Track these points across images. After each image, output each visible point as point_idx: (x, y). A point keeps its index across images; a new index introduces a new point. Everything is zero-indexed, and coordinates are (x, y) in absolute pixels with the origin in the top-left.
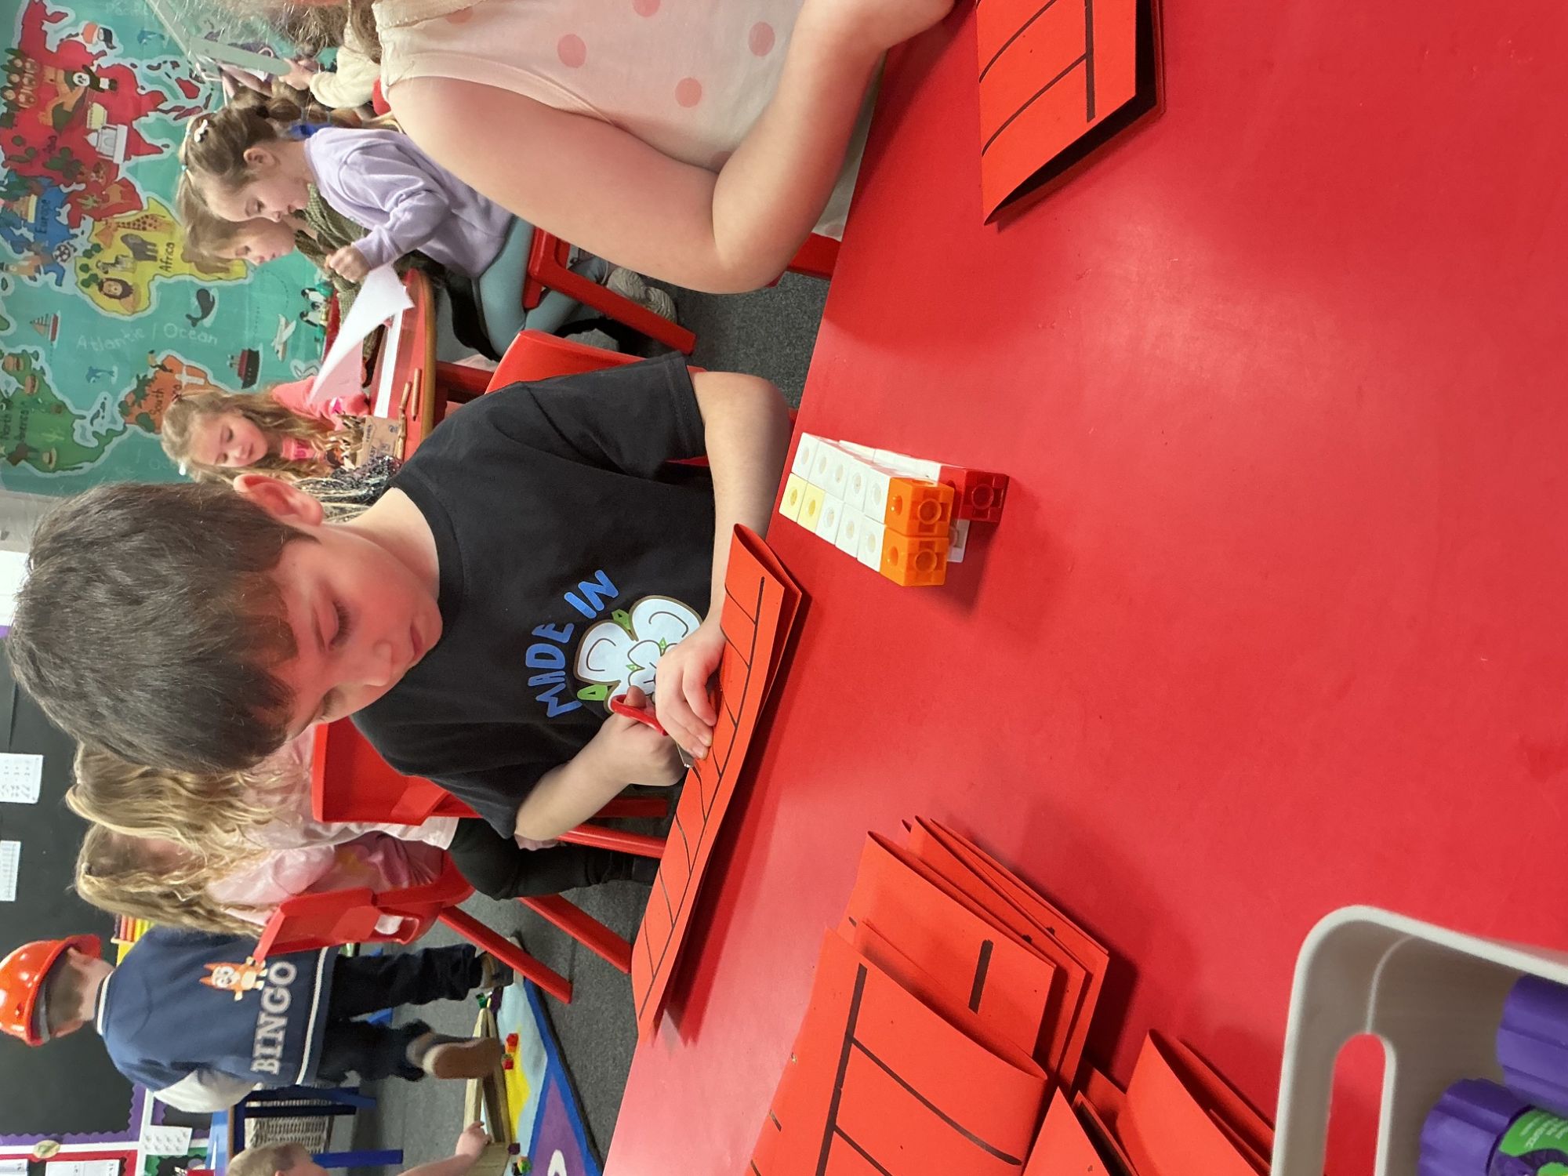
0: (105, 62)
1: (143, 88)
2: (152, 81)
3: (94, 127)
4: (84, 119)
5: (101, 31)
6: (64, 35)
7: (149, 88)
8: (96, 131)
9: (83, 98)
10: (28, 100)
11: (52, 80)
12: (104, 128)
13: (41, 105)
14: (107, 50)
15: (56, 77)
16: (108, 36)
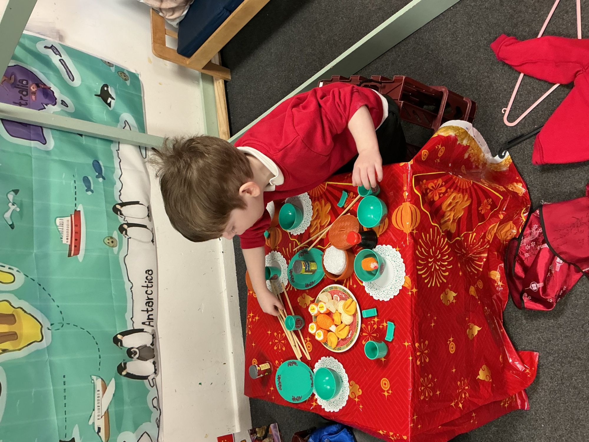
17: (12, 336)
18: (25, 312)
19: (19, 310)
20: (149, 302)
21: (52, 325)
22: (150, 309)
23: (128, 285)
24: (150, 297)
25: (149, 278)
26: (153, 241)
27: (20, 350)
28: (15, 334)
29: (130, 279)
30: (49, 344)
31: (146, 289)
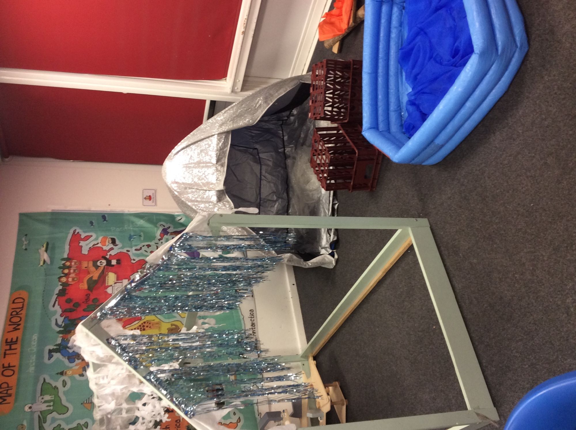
0: (113, 253)
1: (134, 260)
2: (138, 255)
3: (109, 284)
4: (104, 281)
5: (110, 239)
6: (91, 245)
7: (137, 259)
8: (111, 286)
9: (103, 272)
10: (73, 280)
11: (86, 267)
12: (115, 283)
13: (80, 281)
14: (114, 247)
15: (88, 266)
16: (113, 241)
20: (253, 325)
22: (253, 328)
23: (241, 317)
24: (253, 322)
25: (252, 313)
26: (252, 296)
29: (243, 314)
31: (250, 319)
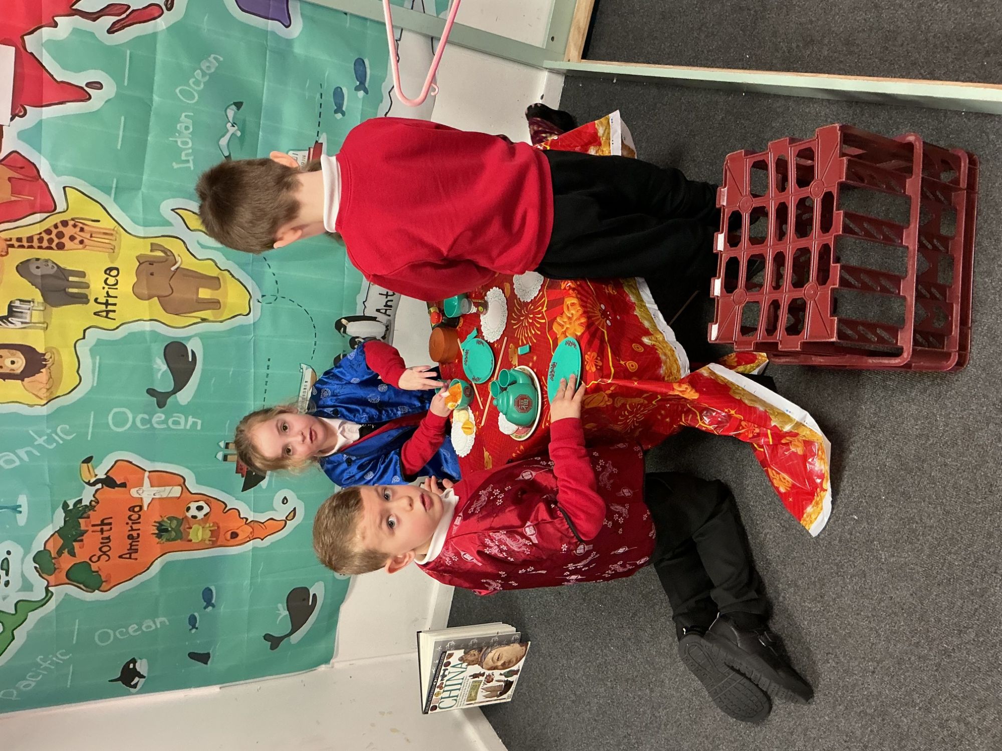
17: (214, 304)
18: (233, 276)
19: (226, 272)
21: (263, 296)
27: (221, 322)
28: (219, 302)
30: (256, 320)
